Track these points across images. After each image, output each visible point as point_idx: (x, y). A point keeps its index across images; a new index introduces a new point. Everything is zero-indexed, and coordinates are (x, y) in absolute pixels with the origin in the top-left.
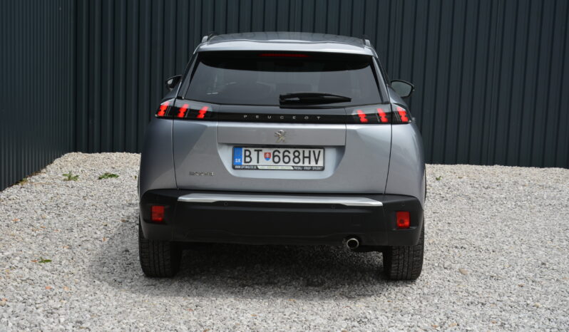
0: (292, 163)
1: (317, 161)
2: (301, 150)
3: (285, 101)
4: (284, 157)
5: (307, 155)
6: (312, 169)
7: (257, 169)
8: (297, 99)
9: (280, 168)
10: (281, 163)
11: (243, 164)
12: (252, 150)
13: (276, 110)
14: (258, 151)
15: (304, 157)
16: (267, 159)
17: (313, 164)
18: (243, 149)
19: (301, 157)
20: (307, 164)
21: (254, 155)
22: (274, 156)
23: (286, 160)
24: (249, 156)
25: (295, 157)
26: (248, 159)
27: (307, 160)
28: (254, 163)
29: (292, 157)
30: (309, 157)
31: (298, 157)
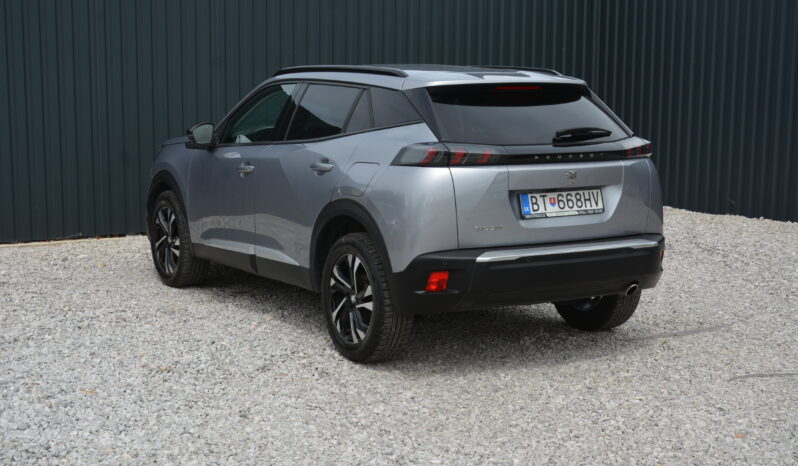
0: (576, 208)
1: (597, 203)
2: (581, 192)
3: (561, 139)
4: (568, 201)
5: (587, 197)
6: (594, 213)
7: (546, 217)
8: (569, 136)
9: (566, 214)
10: (567, 208)
11: (532, 212)
12: (537, 196)
13: (550, 149)
14: (544, 196)
15: (586, 200)
16: (553, 204)
17: (594, 207)
18: (530, 196)
19: (583, 199)
20: (589, 207)
21: (540, 201)
22: (559, 201)
23: (571, 204)
24: (536, 203)
25: (578, 200)
26: (536, 207)
27: (588, 203)
28: (542, 210)
29: (575, 201)
30: (589, 200)
31: (580, 200)
